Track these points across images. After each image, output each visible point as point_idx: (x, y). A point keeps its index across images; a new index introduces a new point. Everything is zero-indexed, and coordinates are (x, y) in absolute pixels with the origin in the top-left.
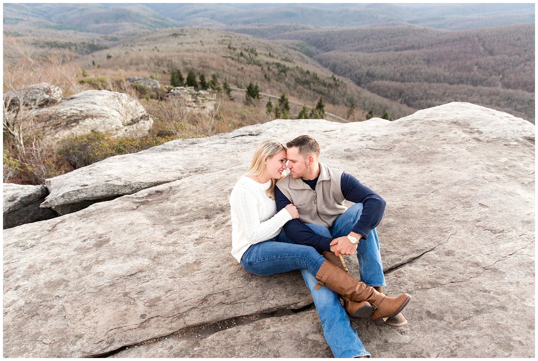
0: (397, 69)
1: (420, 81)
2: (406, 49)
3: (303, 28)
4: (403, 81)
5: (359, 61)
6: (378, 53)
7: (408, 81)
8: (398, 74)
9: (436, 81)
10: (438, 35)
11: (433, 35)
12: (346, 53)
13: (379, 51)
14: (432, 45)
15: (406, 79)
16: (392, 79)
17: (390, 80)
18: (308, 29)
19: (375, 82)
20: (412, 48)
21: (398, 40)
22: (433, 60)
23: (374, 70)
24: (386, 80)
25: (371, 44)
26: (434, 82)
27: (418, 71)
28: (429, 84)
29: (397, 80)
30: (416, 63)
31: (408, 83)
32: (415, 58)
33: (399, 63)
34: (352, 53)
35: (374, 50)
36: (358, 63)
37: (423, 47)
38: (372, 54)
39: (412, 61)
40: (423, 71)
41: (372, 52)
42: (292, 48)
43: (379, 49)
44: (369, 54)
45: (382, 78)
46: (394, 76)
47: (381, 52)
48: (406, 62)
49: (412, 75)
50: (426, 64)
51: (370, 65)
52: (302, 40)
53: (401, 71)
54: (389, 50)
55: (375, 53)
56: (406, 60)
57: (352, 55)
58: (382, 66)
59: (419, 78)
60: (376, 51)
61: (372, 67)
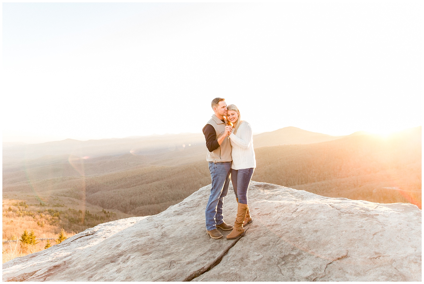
0: (151, 196)
1: (169, 200)
2: (154, 181)
3: (70, 179)
4: (158, 203)
5: (122, 195)
6: (135, 187)
7: (161, 202)
8: (153, 199)
9: (180, 198)
10: (172, 170)
11: (169, 170)
12: (110, 191)
13: (135, 186)
14: (170, 176)
15: (160, 201)
16: (150, 203)
17: (148, 204)
18: (75, 179)
19: (138, 208)
20: (158, 180)
21: (147, 176)
22: (174, 185)
23: (135, 199)
24: (146, 205)
25: (128, 182)
26: (179, 199)
27: (166, 194)
28: (176, 201)
29: (153, 203)
30: (163, 189)
31: (162, 203)
32: (161, 186)
33: (152, 191)
34: (115, 190)
35: (132, 185)
36: (122, 197)
37: (165, 178)
38: (131, 188)
39: (160, 189)
40: (169, 193)
41: (131, 187)
42: (62, 196)
43: (135, 184)
44: (129, 189)
45: (142, 204)
46: (151, 201)
47: (137, 186)
48: (156, 190)
49: (163, 198)
50: (170, 189)
51: (131, 196)
52: (70, 188)
53: (154, 196)
54: (143, 184)
55: (133, 188)
56: (156, 188)
57: (115, 192)
58: (140, 195)
59: (168, 199)
60: (133, 186)
61: (133, 197)
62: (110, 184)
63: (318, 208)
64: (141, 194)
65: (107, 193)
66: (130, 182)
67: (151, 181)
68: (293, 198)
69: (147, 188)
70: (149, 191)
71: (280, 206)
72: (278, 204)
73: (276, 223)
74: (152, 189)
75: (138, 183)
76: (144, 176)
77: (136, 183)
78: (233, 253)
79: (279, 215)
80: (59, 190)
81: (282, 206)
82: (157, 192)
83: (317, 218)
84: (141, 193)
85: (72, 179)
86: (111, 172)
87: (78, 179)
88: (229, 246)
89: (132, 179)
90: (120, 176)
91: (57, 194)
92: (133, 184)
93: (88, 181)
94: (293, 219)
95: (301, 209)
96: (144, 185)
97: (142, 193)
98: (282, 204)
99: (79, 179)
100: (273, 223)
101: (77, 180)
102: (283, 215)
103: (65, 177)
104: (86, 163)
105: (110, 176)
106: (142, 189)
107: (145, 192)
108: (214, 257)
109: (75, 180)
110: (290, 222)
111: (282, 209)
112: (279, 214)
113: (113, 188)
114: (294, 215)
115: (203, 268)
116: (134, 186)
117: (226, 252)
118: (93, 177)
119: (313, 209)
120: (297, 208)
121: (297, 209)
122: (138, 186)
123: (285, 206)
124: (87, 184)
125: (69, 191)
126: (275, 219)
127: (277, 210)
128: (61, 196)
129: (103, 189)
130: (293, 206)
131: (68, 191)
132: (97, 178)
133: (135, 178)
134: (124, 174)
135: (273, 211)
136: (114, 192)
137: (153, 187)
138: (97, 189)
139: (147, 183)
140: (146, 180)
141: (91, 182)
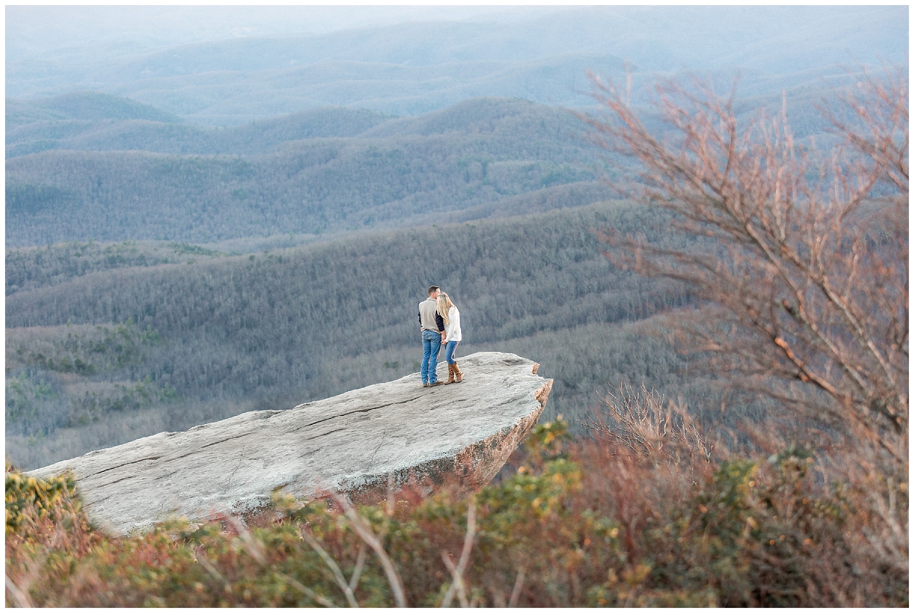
62: (364, 308)
64: (569, 390)
65: (344, 369)
66: (498, 303)
67: (644, 300)
69: (612, 352)
70: (622, 372)
74: (647, 359)
75: (550, 316)
76: (589, 263)
77: (535, 313)
80: (52, 331)
82: (681, 384)
84: (567, 385)
85: (123, 261)
86: (367, 222)
87: (161, 268)
89: (511, 280)
90: (425, 260)
91: (40, 356)
92: (517, 317)
93: (225, 278)
96: (590, 327)
97: (574, 387)
99: (166, 262)
101: (151, 269)
103: (83, 249)
104: (211, 156)
105: (366, 254)
106: (572, 358)
107: (594, 377)
109: (144, 269)
113: (380, 340)
116: (522, 336)
118: (252, 258)
122: (548, 335)
124: (216, 299)
125: (108, 341)
128: (61, 371)
129: (314, 339)
131: (103, 338)
132: (280, 260)
133: (529, 275)
134: (453, 247)
136: (387, 365)
137: (654, 348)
138: (278, 338)
139: (609, 320)
140: (607, 296)
141: (239, 290)
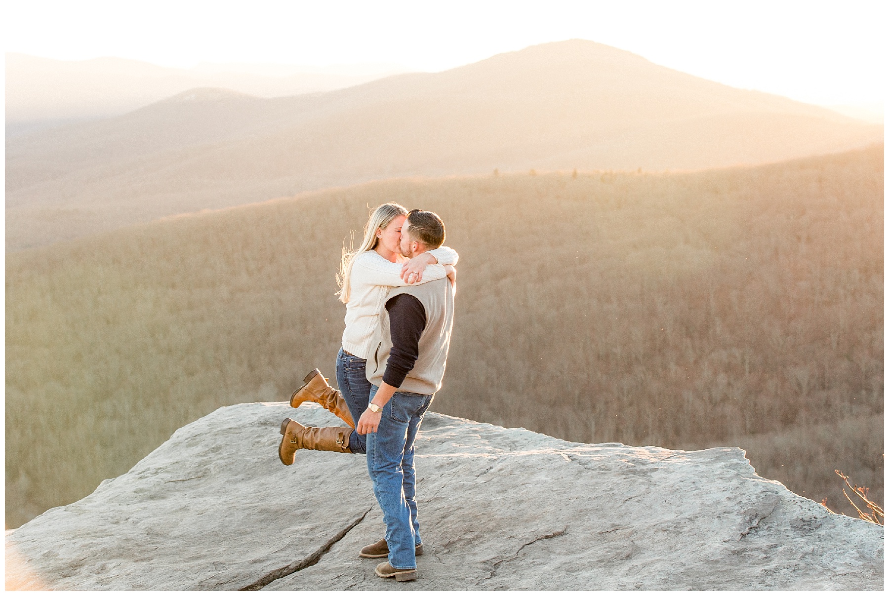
63: (540, 463)
68: (487, 447)
71: (448, 464)
72: (443, 460)
73: (435, 496)
78: (344, 548)
79: (444, 481)
81: (452, 463)
83: (529, 482)
88: (331, 538)
94: (477, 487)
95: (501, 467)
98: (454, 459)
100: (429, 497)
102: (454, 481)
108: (302, 554)
110: (470, 491)
111: (454, 470)
112: (444, 479)
114: (481, 480)
115: (288, 567)
117: (327, 549)
119: (526, 465)
120: (491, 466)
121: (491, 468)
123: (463, 462)
126: (435, 489)
127: (441, 472)
130: (482, 463)
135: (431, 474)
